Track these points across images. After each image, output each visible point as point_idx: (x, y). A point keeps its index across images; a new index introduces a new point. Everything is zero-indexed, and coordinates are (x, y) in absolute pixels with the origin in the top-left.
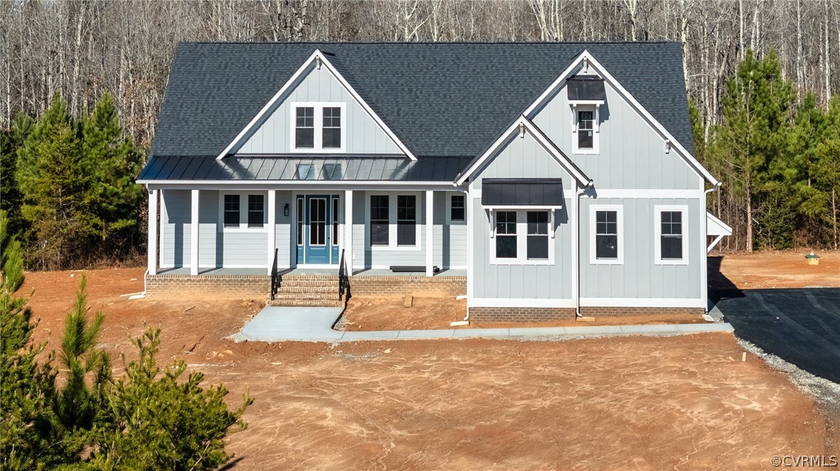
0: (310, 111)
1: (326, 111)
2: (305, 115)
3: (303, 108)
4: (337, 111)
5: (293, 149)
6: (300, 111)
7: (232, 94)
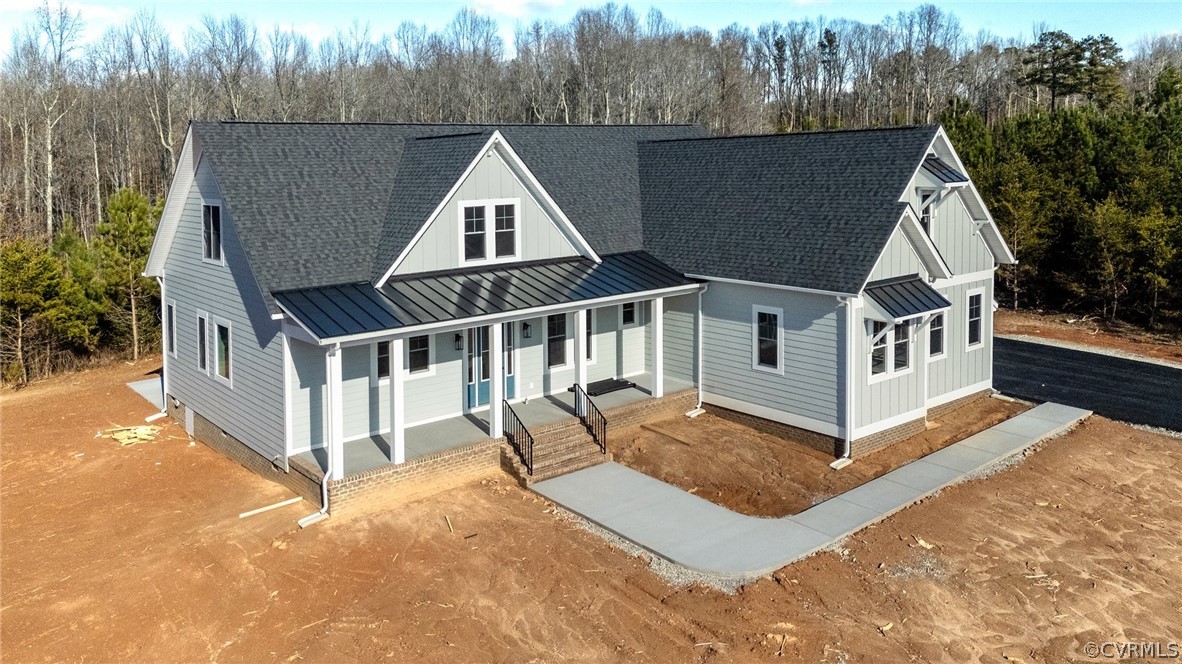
0: (480, 211)
1: (499, 210)
2: (474, 216)
3: (472, 208)
4: (510, 209)
5: (463, 263)
6: (469, 212)
7: (321, 193)
